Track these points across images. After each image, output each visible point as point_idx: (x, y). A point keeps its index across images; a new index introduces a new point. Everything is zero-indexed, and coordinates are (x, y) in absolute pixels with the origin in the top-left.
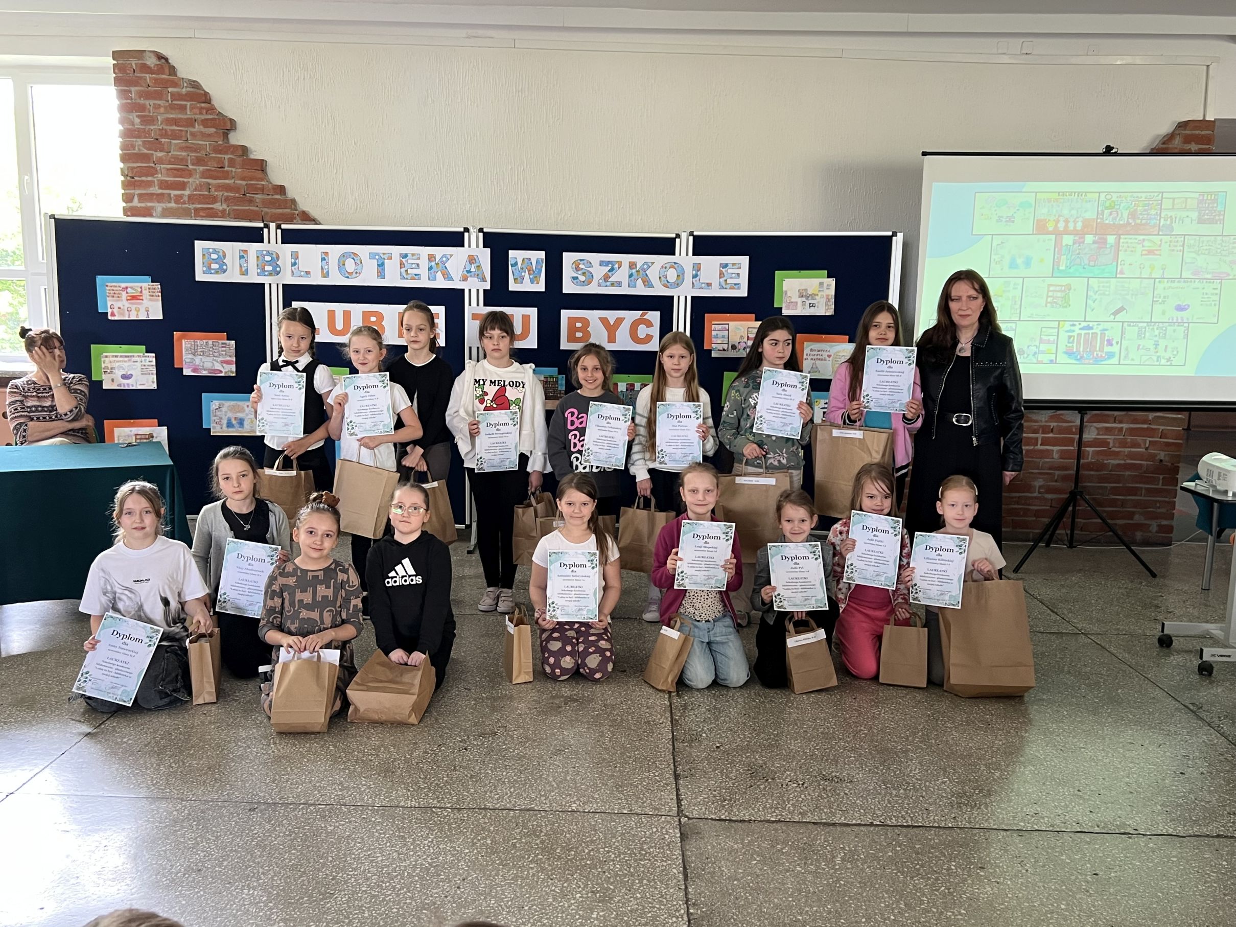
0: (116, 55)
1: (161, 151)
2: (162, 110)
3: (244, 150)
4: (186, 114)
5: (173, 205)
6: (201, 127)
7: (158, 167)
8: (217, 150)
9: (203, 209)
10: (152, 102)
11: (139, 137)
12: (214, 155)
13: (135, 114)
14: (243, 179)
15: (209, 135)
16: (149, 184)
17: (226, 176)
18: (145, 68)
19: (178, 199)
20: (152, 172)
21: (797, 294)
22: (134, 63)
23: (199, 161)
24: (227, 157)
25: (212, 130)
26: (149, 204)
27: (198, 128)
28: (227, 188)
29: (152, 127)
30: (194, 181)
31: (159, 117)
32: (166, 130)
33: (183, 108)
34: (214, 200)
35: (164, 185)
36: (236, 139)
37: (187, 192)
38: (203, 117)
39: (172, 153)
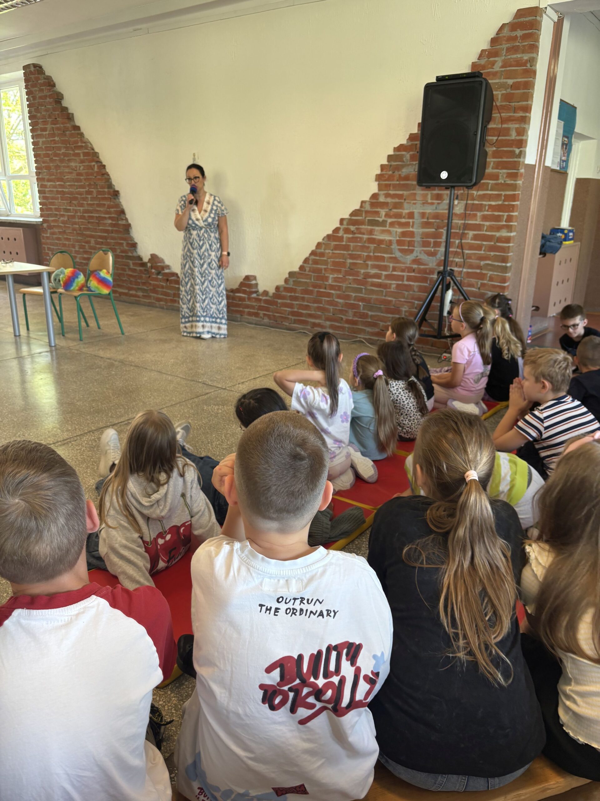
0: (25, 68)
1: (39, 113)
2: (37, 92)
3: (66, 109)
7: (39, 121)
8: (54, 109)
9: (53, 140)
10: (34, 89)
11: (32, 107)
13: (30, 96)
14: (62, 124)
15: (51, 103)
16: (37, 130)
17: (57, 122)
18: (31, 73)
19: (46, 136)
20: (37, 124)
22: (28, 71)
23: (50, 117)
24: (57, 113)
25: (52, 100)
26: (38, 140)
27: (48, 100)
28: (58, 129)
29: (36, 101)
30: (49, 126)
32: (39, 102)
34: (55, 135)
35: (42, 130)
36: (64, 103)
37: (47, 133)
38: (49, 94)
39: (42, 113)
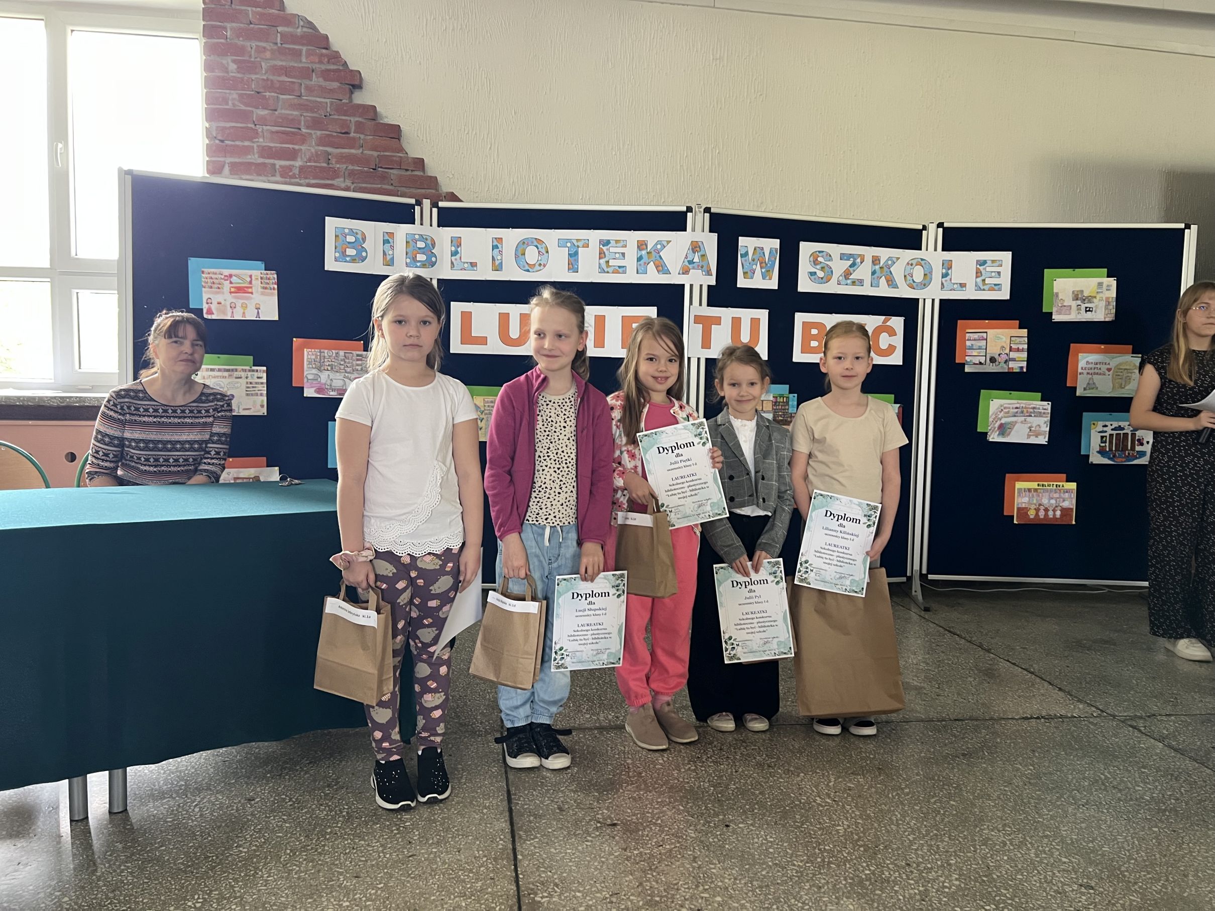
1: (264, 108)
2: (268, 55)
3: (374, 112)
4: (301, 62)
6: (321, 79)
7: (259, 129)
8: (339, 110)
10: (254, 44)
11: (233, 88)
12: (336, 117)
13: (230, 59)
14: (375, 149)
15: (332, 91)
16: (247, 150)
17: (352, 143)
20: (251, 135)
21: (1071, 296)
23: (316, 124)
24: (353, 119)
25: (335, 85)
27: (316, 80)
28: (351, 159)
29: (254, 77)
30: (308, 149)
31: (263, 64)
32: (272, 81)
33: (297, 54)
34: (335, 174)
35: (267, 152)
36: (364, 97)
37: (298, 163)
38: (323, 67)
39: (279, 111)
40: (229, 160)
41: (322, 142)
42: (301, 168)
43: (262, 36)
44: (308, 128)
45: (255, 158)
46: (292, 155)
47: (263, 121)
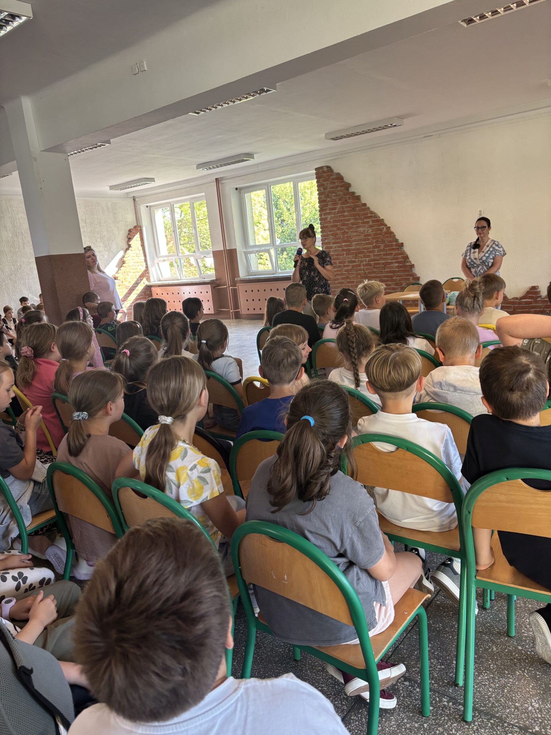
0: (316, 169)
1: (329, 198)
3: (353, 193)
4: (336, 184)
5: (333, 215)
7: (328, 203)
8: (345, 195)
9: (341, 215)
10: (326, 182)
11: (323, 195)
12: (344, 197)
13: (321, 187)
14: (353, 203)
15: (342, 190)
16: (326, 209)
17: (347, 203)
18: (324, 172)
19: (334, 213)
20: (327, 205)
22: (321, 171)
23: (340, 200)
24: (348, 196)
25: (343, 188)
26: (327, 216)
27: (339, 188)
28: (347, 207)
29: (327, 191)
30: (339, 206)
31: (328, 187)
32: (330, 191)
33: (334, 183)
34: (344, 212)
35: (331, 209)
36: (351, 190)
37: (337, 210)
38: (341, 184)
39: (332, 198)
40: (323, 213)
41: (342, 204)
42: (338, 212)
43: (328, 180)
44: (338, 201)
45: (328, 211)
46: (335, 209)
47: (329, 201)
